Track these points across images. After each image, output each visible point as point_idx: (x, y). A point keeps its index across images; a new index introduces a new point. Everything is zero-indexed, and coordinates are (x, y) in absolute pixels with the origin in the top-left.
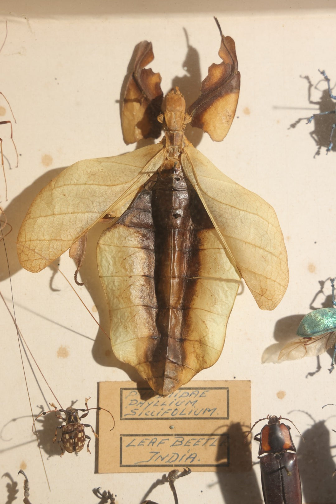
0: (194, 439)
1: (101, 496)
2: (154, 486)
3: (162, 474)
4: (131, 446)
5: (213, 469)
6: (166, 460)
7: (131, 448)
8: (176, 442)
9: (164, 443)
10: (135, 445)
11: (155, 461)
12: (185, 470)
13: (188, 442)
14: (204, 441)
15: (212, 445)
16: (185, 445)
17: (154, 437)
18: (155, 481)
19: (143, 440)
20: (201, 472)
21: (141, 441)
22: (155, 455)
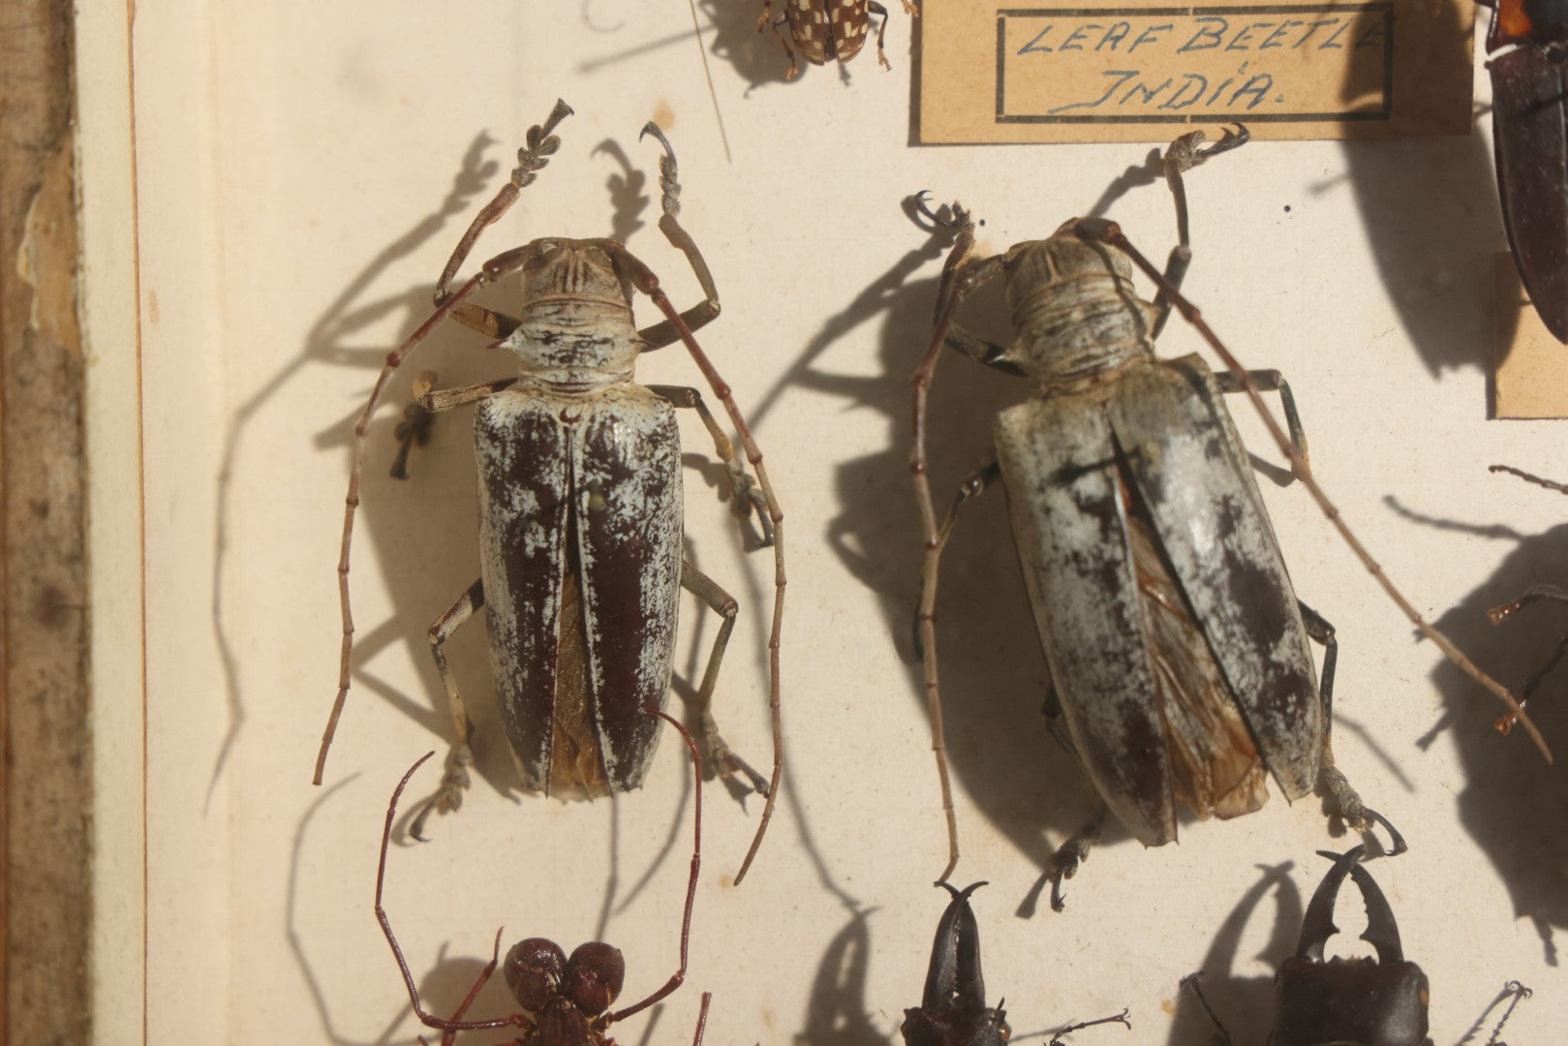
0: (1263, 25)
1: (930, 223)
2: (1118, 188)
3: (1147, 149)
4: (1037, 49)
5: (1331, 128)
6: (1160, 98)
7: (1037, 57)
8: (1198, 35)
9: (1154, 39)
10: (1050, 47)
11: (1121, 102)
12: (1228, 135)
13: (1240, 35)
14: (1300, 32)
15: (1327, 45)
16: (1231, 47)
17: (1118, 20)
18: (1120, 171)
19: (1080, 29)
20: (1285, 139)
21: (1072, 32)
22: (1124, 80)
